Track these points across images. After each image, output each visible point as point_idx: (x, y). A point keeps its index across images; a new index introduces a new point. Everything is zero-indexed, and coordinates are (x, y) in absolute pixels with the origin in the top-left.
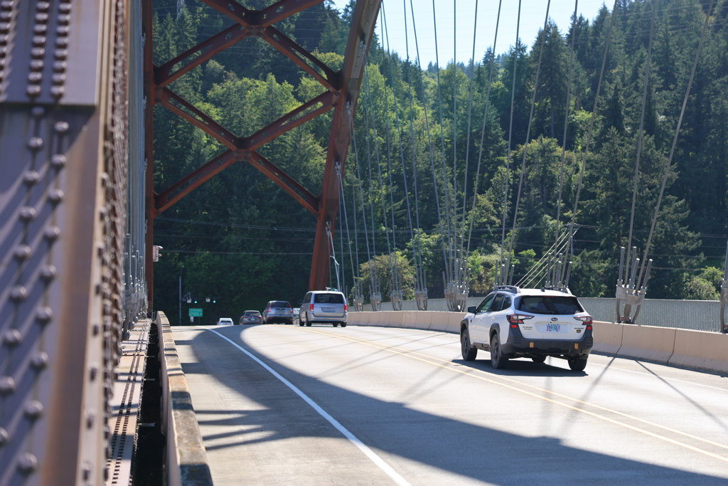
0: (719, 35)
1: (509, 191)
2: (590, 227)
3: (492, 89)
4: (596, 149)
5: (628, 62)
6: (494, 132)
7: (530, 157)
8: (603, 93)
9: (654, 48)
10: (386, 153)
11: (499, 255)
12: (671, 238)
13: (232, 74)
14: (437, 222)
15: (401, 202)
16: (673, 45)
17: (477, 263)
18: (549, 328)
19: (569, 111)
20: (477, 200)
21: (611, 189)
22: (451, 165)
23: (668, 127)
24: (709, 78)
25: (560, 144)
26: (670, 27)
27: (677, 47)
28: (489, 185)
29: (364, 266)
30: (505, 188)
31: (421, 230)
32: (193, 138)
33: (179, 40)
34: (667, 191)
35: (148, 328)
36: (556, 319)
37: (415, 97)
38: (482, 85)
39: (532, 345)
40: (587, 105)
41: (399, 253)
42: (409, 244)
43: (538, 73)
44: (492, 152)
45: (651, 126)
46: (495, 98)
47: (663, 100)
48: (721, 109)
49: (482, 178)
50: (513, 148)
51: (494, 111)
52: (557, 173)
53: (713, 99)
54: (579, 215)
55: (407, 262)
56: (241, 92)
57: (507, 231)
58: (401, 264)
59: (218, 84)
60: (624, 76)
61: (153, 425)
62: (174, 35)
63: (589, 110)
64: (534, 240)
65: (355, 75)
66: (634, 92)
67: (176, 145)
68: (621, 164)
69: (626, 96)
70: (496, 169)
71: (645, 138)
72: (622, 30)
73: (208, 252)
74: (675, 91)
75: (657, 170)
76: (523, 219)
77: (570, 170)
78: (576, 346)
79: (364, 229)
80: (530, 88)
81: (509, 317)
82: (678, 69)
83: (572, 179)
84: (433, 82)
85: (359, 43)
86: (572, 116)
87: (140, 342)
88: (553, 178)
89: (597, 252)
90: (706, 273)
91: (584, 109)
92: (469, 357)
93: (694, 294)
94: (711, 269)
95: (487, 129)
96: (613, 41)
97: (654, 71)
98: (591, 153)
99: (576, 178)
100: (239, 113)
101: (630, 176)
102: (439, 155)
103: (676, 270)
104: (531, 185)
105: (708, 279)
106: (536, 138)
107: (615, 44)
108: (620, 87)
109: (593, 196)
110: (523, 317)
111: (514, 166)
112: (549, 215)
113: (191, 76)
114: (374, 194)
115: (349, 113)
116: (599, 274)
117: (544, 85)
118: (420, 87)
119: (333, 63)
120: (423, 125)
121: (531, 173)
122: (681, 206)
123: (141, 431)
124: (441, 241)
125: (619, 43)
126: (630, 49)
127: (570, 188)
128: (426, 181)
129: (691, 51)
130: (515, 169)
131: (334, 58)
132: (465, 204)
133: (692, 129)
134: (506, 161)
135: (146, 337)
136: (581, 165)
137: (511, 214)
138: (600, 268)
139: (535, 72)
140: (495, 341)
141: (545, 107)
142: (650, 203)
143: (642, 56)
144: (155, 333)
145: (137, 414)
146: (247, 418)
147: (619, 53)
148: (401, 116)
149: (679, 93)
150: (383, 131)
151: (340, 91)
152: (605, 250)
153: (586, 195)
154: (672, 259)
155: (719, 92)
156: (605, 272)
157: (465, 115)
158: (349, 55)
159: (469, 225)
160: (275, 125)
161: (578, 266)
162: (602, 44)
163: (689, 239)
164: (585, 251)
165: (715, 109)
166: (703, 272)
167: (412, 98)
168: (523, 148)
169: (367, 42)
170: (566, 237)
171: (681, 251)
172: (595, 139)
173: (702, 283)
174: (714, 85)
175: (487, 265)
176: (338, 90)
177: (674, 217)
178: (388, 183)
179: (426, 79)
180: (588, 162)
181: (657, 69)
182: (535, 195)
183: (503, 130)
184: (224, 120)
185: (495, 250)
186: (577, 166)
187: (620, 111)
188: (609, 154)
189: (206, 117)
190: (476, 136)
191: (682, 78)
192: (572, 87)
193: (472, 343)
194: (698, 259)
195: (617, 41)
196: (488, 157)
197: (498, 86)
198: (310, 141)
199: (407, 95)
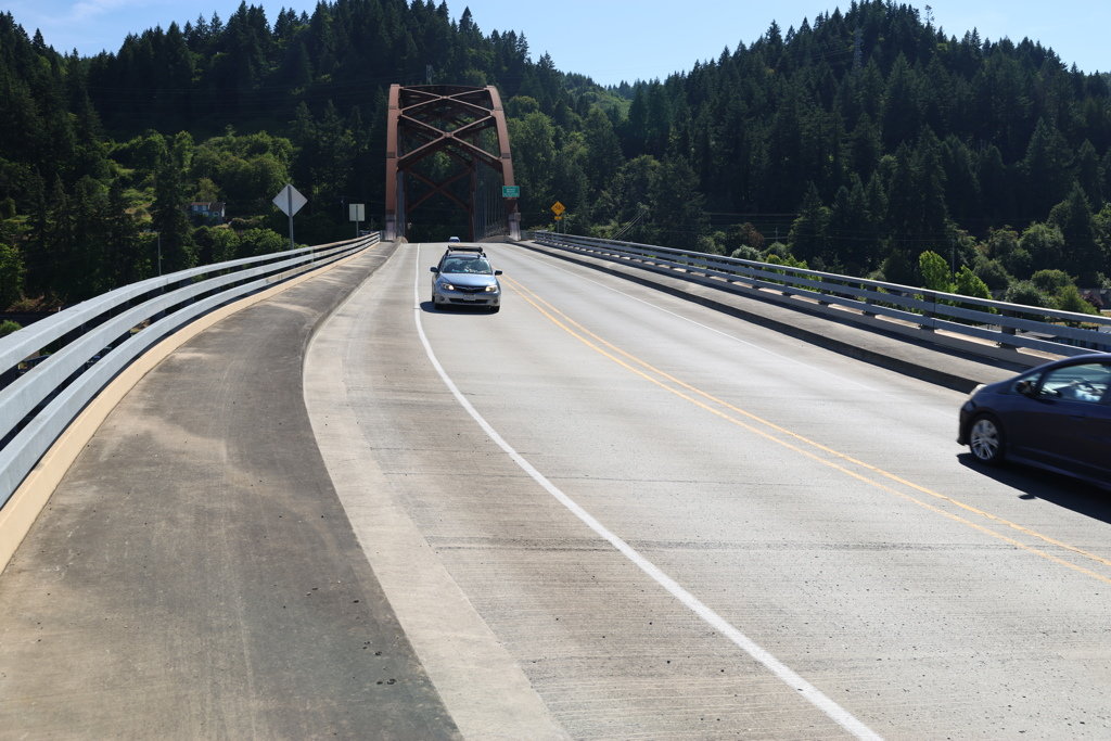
1: (621, 188)
7: (635, 167)
10: (548, 166)
14: (576, 207)
20: (602, 194)
25: (656, 159)
28: (610, 184)
30: (619, 186)
31: (565, 212)
32: (433, 161)
41: (551, 225)
43: (649, 112)
44: (614, 164)
48: (748, 137)
50: (628, 160)
52: (649, 177)
53: (744, 131)
57: (618, 212)
70: (617, 174)
76: (627, 205)
88: (647, 181)
95: (612, 150)
111: (625, 173)
114: (538, 192)
121: (635, 177)
134: (622, 169)
137: (622, 203)
155: (748, 127)
168: (632, 161)
175: (603, 232)
183: (622, 150)
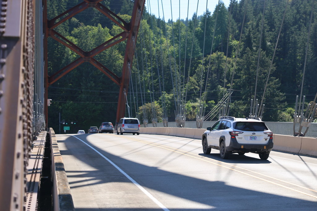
0: (293, 8)
1: (203, 75)
2: (238, 91)
3: (196, 31)
4: (241, 57)
5: (254, 19)
6: (197, 49)
7: (212, 61)
8: (244, 33)
9: (265, 13)
10: (150, 58)
11: (199, 103)
12: (273, 95)
13: (82, 24)
14: (172, 88)
15: (157, 80)
16: (274, 12)
17: (189, 106)
18: (251, 138)
19: (229, 40)
20: (190, 79)
21: (247, 74)
22: (178, 64)
23: (272, 48)
24: (289, 26)
25: (225, 55)
26: (272, 4)
27: (276, 13)
28: (195, 72)
29: (141, 108)
30: (201, 74)
31: (165, 92)
32: (65, 52)
33: (59, 9)
34: (271, 75)
35: (45, 135)
36: (254, 134)
37: (163, 34)
38: (192, 29)
39: (242, 147)
40: (237, 38)
41: (156, 102)
42: (160, 98)
43: (215, 24)
44: (196, 58)
45: (264, 47)
46: (197, 35)
47: (269, 36)
48: (294, 40)
49: (191, 69)
50: (205, 56)
51: (197, 40)
52: (224, 67)
53: (291, 35)
54: (233, 86)
55: (159, 106)
56: (86, 31)
57: (202, 93)
58: (157, 107)
59: (76, 28)
60: (253, 25)
61: (47, 177)
62: (56, 6)
63: (238, 40)
64: (214, 96)
65: (136, 24)
66: (257, 32)
67: (58, 55)
68: (252, 63)
69: (254, 34)
70: (198, 65)
71: (262, 52)
72: (252, 5)
73: (72, 102)
74: (275, 32)
75: (267, 66)
76: (209, 87)
77: (230, 66)
78: (265, 148)
79: (140, 91)
80: (212, 30)
81: (230, 133)
82: (276, 22)
83: (231, 70)
84: (170, 28)
85: (138, 10)
86: (231, 43)
87: (42, 141)
88: (222, 70)
89: (241, 102)
90: (288, 110)
91: (236, 40)
92: (207, 152)
93: (282, 119)
94: (290, 109)
95: (194, 48)
96: (248, 10)
97: (266, 23)
98: (239, 59)
99: (232, 70)
100: (85, 41)
101: (255, 68)
102: (173, 60)
103: (275, 109)
104: (213, 72)
105: (288, 113)
106: (215, 52)
107: (249, 11)
108: (251, 30)
109: (239, 77)
110: (238, 133)
111: (205, 64)
112: (221, 85)
113: (64, 24)
114: (145, 76)
115: (134, 41)
116: (242, 111)
117: (218, 29)
118: (164, 30)
119: (127, 19)
120: (166, 46)
121: (213, 67)
122: (277, 82)
123: (42, 180)
124: (174, 97)
125: (251, 11)
126: (255, 13)
127: (230, 74)
128: (167, 71)
129: (281, 15)
130: (206, 66)
131: (127, 17)
132: (184, 81)
133: (282, 48)
134: (202, 62)
135: (45, 139)
136: (234, 64)
137: (204, 85)
138: (242, 109)
139: (214, 23)
140: (222, 145)
141: (219, 39)
142: (264, 80)
143: (260, 17)
144: (48, 137)
145: (40, 173)
146: (89, 174)
147: (251, 15)
148: (156, 42)
149: (276, 33)
150: (148, 49)
151: (129, 32)
152: (244, 101)
153: (236, 77)
154: (273, 104)
155: (294, 32)
156: (245, 110)
157: (184, 42)
158: (134, 16)
159: (186, 90)
160: (101, 46)
161: (233, 108)
162: (243, 11)
163: (280, 96)
164: (236, 101)
165: (292, 40)
166: (286, 110)
167: (161, 35)
168: (209, 56)
169: (141, 10)
170: (228, 95)
171: (277, 101)
172: (240, 52)
173: (286, 115)
174: (291, 29)
175: (194, 107)
176: (129, 31)
177: (274, 86)
178: (151, 72)
179: (167, 26)
180: (237, 62)
181: (267, 22)
182: (214, 77)
183: (201, 49)
184: (79, 44)
185: (197, 101)
186: (232, 64)
187: (251, 40)
188: (246, 59)
189: (71, 43)
190: (190, 51)
191: (277, 26)
192: (230, 30)
193: (209, 145)
194: (284, 105)
195: (250, 10)
196: (194, 61)
197: (199, 29)
198: (117, 53)
199: (159, 33)
